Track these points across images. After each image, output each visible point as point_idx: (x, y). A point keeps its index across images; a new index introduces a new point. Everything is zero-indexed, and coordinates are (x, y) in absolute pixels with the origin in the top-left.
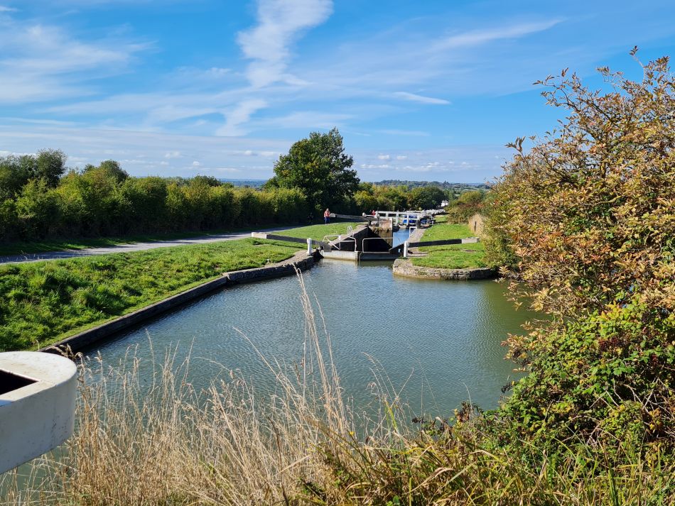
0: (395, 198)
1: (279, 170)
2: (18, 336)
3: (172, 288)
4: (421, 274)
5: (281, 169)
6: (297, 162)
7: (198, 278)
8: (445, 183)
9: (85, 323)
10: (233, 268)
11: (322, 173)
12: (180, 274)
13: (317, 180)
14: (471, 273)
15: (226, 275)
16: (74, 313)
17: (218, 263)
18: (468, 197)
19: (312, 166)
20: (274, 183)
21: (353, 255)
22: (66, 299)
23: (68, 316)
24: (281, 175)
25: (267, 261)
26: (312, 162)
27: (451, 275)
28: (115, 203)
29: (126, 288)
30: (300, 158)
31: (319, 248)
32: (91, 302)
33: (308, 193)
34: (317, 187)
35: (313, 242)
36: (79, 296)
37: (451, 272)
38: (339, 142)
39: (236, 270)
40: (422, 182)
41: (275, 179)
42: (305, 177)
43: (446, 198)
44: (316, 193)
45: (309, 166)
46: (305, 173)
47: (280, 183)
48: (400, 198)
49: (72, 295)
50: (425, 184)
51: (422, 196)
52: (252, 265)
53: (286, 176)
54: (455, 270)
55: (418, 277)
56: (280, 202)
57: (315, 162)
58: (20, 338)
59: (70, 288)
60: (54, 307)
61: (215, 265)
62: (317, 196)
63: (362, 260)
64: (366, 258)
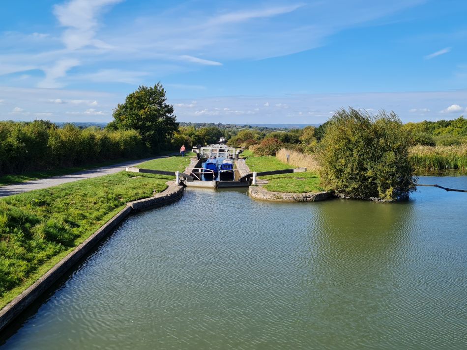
0: (193, 136)
1: (117, 115)
2: (8, 273)
3: (98, 219)
4: (278, 198)
5: (119, 115)
6: (131, 109)
7: (111, 209)
8: (219, 124)
9: (53, 256)
10: (133, 198)
11: (153, 118)
12: (96, 206)
13: (148, 123)
14: (317, 196)
15: (130, 204)
16: (40, 248)
17: (120, 195)
18: (242, 135)
19: (144, 112)
20: (114, 127)
21: (212, 184)
22: (29, 236)
23: (36, 250)
24: (120, 119)
25: (153, 192)
26: (144, 109)
27: (302, 198)
28: (10, 145)
29: (66, 221)
30: (135, 105)
31: (183, 179)
32: (50, 237)
33: (142, 133)
34: (149, 129)
35: (180, 175)
36: (38, 231)
37: (302, 196)
38: (162, 94)
39: (135, 200)
40: (202, 123)
41: (114, 122)
42: (138, 121)
43: (223, 136)
44: (148, 133)
45: (142, 112)
46: (139, 119)
47: (119, 126)
48: (196, 136)
49: (31, 231)
50: (205, 125)
51: (208, 133)
52: (146, 195)
53: (123, 120)
54: (304, 194)
55: (276, 200)
56: (125, 142)
57: (146, 109)
58: (11, 275)
59: (28, 225)
60: (23, 243)
61: (118, 197)
62: (149, 135)
63: (219, 187)
64: (223, 186)
